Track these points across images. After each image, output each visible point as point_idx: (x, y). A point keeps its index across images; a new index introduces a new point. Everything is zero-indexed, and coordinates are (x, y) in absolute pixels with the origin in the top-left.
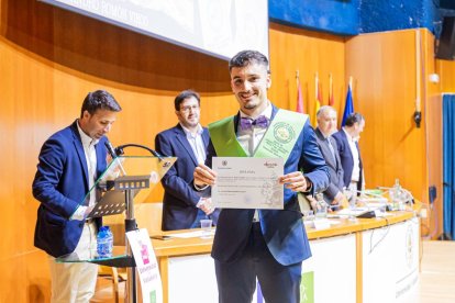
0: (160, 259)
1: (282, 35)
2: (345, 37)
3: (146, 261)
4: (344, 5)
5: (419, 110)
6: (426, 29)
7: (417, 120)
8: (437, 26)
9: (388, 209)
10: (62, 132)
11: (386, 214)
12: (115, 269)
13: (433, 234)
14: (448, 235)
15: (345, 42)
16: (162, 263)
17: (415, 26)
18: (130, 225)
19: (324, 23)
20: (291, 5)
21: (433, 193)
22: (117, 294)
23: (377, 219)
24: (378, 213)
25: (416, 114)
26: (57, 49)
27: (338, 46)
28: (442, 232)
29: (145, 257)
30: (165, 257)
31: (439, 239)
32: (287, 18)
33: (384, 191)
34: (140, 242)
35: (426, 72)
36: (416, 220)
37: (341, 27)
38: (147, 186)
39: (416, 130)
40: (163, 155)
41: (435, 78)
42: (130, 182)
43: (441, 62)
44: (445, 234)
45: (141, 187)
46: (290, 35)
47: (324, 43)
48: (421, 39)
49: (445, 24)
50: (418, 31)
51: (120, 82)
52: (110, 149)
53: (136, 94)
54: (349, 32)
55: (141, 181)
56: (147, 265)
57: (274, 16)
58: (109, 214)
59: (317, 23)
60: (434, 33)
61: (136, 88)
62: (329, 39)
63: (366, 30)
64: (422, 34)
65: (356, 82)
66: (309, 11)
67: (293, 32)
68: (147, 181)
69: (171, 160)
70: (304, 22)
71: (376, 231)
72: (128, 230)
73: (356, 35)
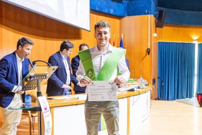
0: (50, 108)
1: (95, 16)
2: (120, 17)
3: (46, 109)
4: (120, 4)
5: (149, 48)
6: (152, 15)
7: (148, 52)
8: (157, 14)
9: (139, 88)
10: (8, 55)
11: (138, 90)
12: (29, 112)
13: (154, 98)
14: (160, 98)
15: (120, 19)
16: (52, 109)
17: (148, 14)
18: (39, 94)
19: (112, 12)
20: (99, 3)
21: (154, 81)
22: (30, 122)
23: (135, 92)
24: (135, 89)
25: (148, 49)
26: (4, 20)
27: (117, 21)
28: (157, 96)
29: (45, 107)
30: (53, 107)
31: (156, 99)
32: (97, 9)
33: (136, 80)
34: (43, 101)
35: (152, 32)
36: (149, 92)
37: (118, 13)
38: (46, 78)
39: (148, 56)
40: (52, 65)
41: (155, 35)
42: (39, 76)
43: (158, 28)
44: (158, 98)
45: (43, 78)
46: (98, 16)
47: (112, 19)
48: (150, 19)
49: (159, 13)
50: (149, 16)
51: (29, 34)
52: (30, 62)
53: (36, 39)
54: (122, 15)
55: (43, 76)
57: (92, 8)
58: (30, 89)
59: (109, 11)
60: (155, 16)
61: (36, 37)
62: (114, 18)
63: (129, 15)
64: (151, 17)
65: (124, 36)
66: (106, 6)
69: (56, 67)
70: (104, 11)
71: (135, 96)
72: (38, 96)
73: (125, 17)
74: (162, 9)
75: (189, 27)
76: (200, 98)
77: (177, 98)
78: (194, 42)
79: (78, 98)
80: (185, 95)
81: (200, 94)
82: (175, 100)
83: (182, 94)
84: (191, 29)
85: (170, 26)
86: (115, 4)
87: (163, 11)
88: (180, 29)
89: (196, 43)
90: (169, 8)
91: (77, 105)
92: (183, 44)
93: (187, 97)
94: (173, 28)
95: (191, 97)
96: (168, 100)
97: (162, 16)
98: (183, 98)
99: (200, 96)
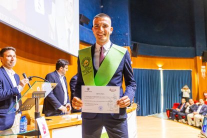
3: (45, 132)
8: (132, 46)
17: (126, 45)
18: (37, 115)
20: (86, 35)
29: (44, 130)
30: (51, 129)
32: (85, 40)
38: (44, 96)
45: (42, 97)
49: (134, 46)
55: (42, 94)
56: (46, 134)
57: (81, 39)
64: (128, 48)
66: (92, 39)
68: (44, 94)
72: (36, 117)
74: (135, 42)
75: (156, 57)
76: (168, 113)
77: (149, 114)
78: (159, 69)
79: (77, 118)
80: (155, 111)
81: (168, 110)
82: (147, 115)
83: (153, 111)
84: (157, 59)
85: (141, 56)
87: (136, 44)
88: (149, 59)
89: (161, 70)
90: (140, 42)
91: (77, 125)
92: (152, 70)
93: (156, 113)
94: (144, 58)
95: (159, 112)
96: (142, 115)
97: (136, 48)
98: (153, 114)
99: (168, 111)
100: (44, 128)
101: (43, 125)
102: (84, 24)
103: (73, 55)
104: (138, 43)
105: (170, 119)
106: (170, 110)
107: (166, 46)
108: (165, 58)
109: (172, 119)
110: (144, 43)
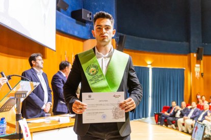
0: (31, 133)
1: (60, 36)
2: (83, 40)
3: (27, 136)
4: (84, 27)
8: (117, 38)
18: (19, 117)
19: (76, 34)
20: (64, 24)
27: (81, 43)
29: (27, 133)
32: (62, 30)
34: (24, 125)
37: (82, 36)
38: (25, 96)
42: (20, 94)
49: (120, 38)
57: (58, 28)
59: (74, 33)
60: (116, 40)
62: (77, 40)
63: (92, 38)
66: (71, 28)
67: (64, 36)
70: (68, 32)
72: (17, 120)
73: (87, 39)
74: (122, 34)
75: (144, 53)
76: (157, 118)
77: (135, 118)
79: (59, 121)
80: (141, 116)
81: (157, 114)
82: (132, 120)
83: (139, 114)
84: (146, 55)
85: (128, 50)
86: (79, 27)
87: (123, 36)
88: (136, 54)
89: (150, 67)
90: (127, 34)
91: (59, 128)
92: (139, 67)
95: (146, 116)
97: (122, 41)
98: (140, 118)
99: (157, 116)
100: (26, 131)
101: (25, 128)
102: (62, 10)
103: (47, 47)
104: (125, 35)
105: (159, 124)
106: (159, 115)
107: (156, 40)
108: (155, 53)
109: (161, 124)
110: (132, 35)
